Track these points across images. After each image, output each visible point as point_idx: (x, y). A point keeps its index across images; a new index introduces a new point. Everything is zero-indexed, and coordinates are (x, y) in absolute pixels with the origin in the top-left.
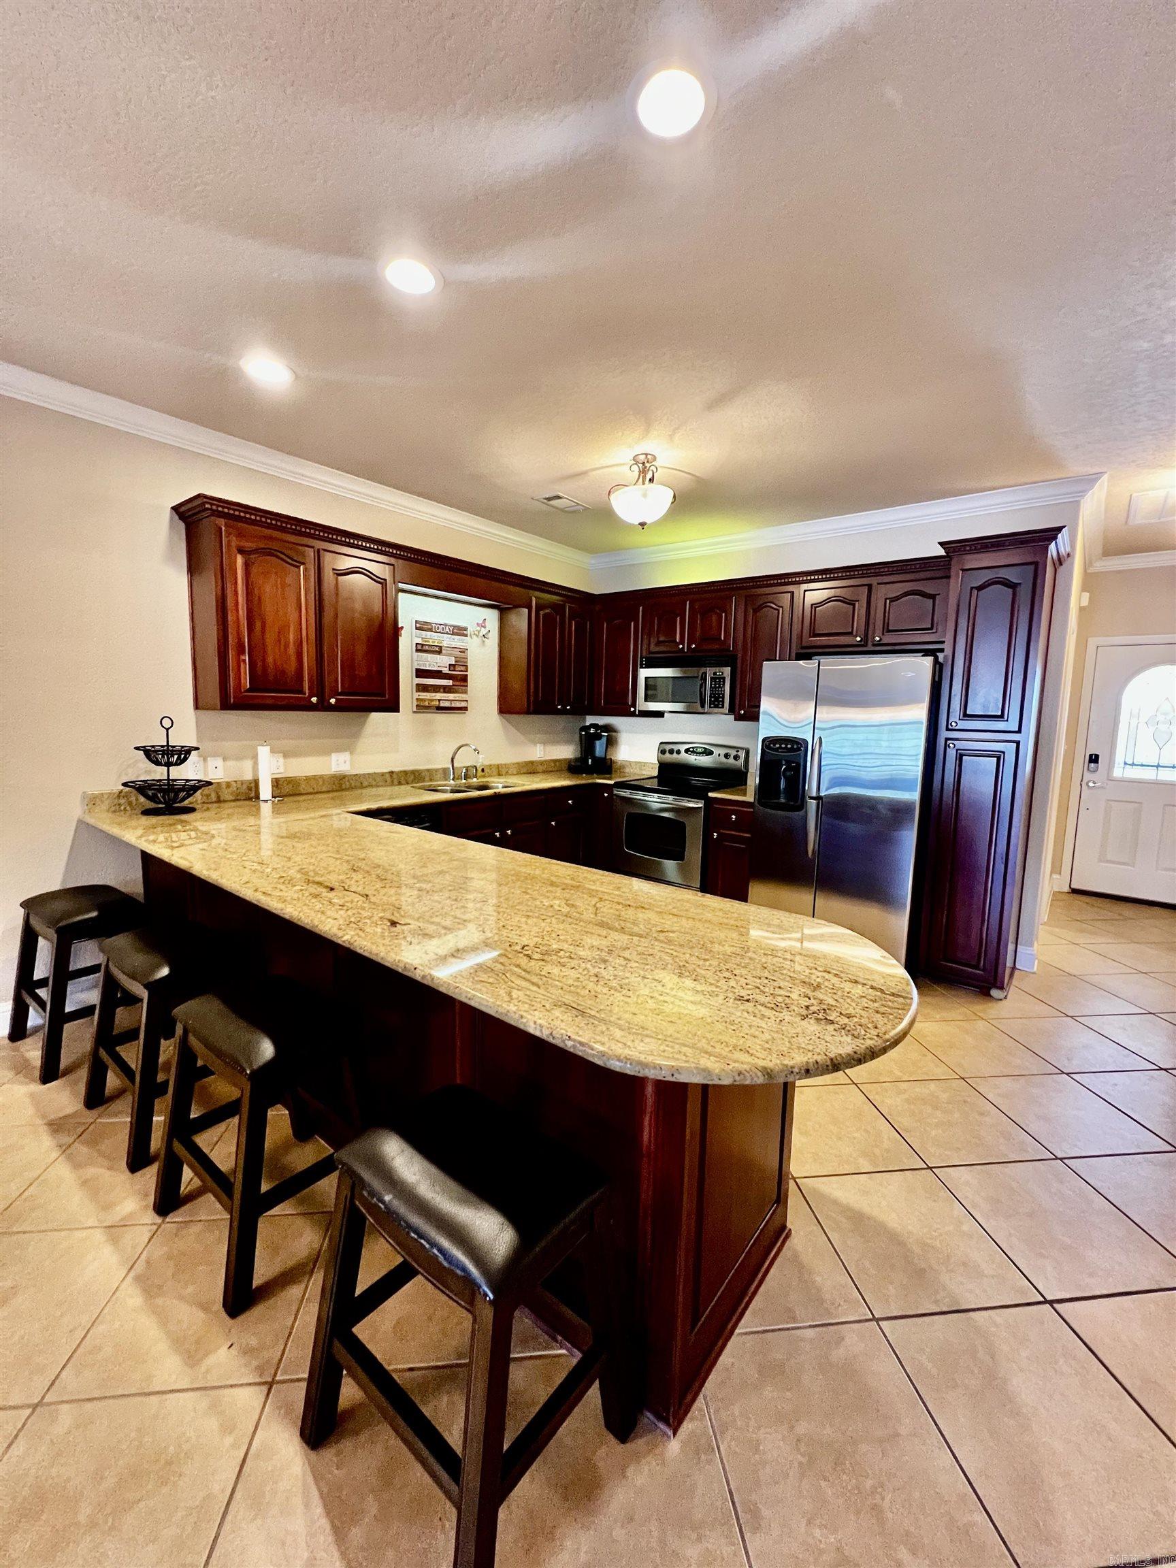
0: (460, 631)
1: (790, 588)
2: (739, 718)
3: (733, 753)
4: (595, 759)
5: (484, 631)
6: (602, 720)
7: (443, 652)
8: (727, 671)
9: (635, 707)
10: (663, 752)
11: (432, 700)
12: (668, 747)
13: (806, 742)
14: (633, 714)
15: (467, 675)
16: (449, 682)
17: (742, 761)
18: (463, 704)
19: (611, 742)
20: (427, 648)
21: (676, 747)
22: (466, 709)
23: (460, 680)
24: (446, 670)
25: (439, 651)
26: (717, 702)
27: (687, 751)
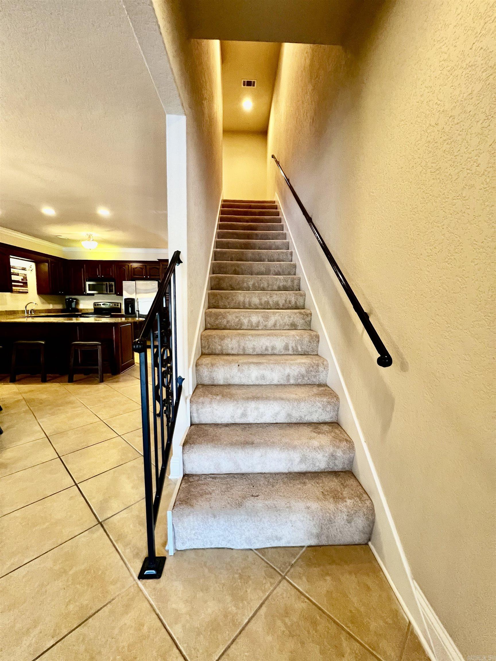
0: (24, 269)
1: (128, 264)
2: (117, 295)
3: (116, 304)
4: (72, 308)
5: (31, 269)
6: (73, 297)
7: (19, 275)
8: (113, 283)
9: (85, 292)
10: (95, 305)
11: (17, 289)
12: (97, 304)
13: (134, 299)
14: (85, 295)
15: (27, 282)
16: (22, 284)
17: (119, 306)
18: (27, 291)
19: (77, 303)
20: (14, 274)
21: (99, 304)
22: (27, 292)
23: (25, 284)
24: (21, 280)
25: (18, 275)
26: (111, 291)
27: (103, 304)
